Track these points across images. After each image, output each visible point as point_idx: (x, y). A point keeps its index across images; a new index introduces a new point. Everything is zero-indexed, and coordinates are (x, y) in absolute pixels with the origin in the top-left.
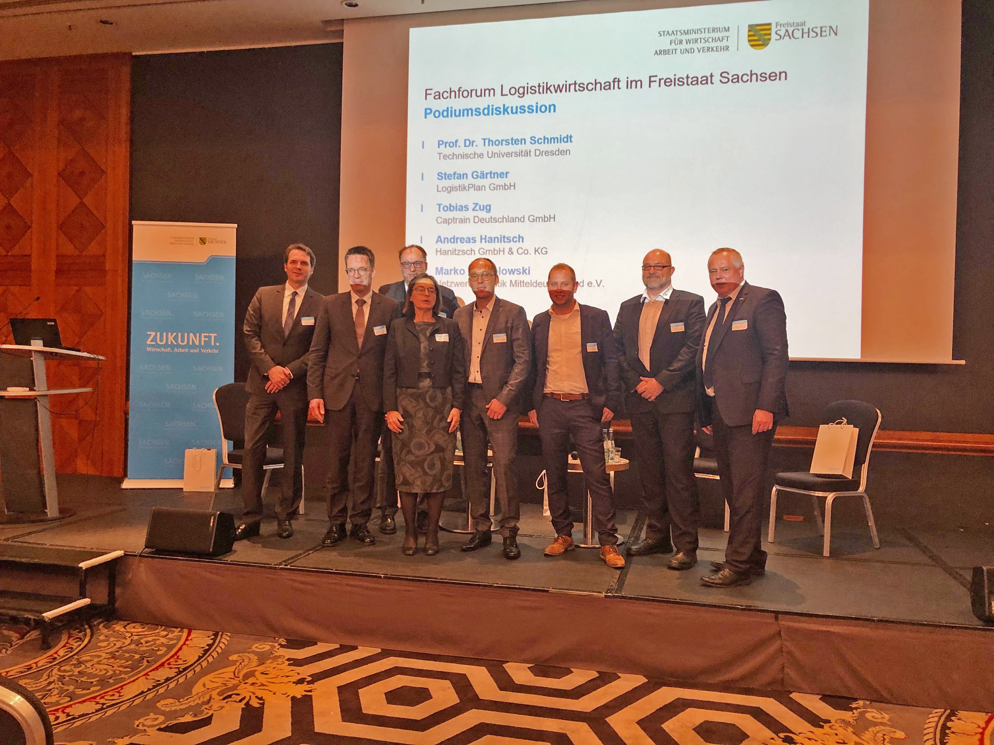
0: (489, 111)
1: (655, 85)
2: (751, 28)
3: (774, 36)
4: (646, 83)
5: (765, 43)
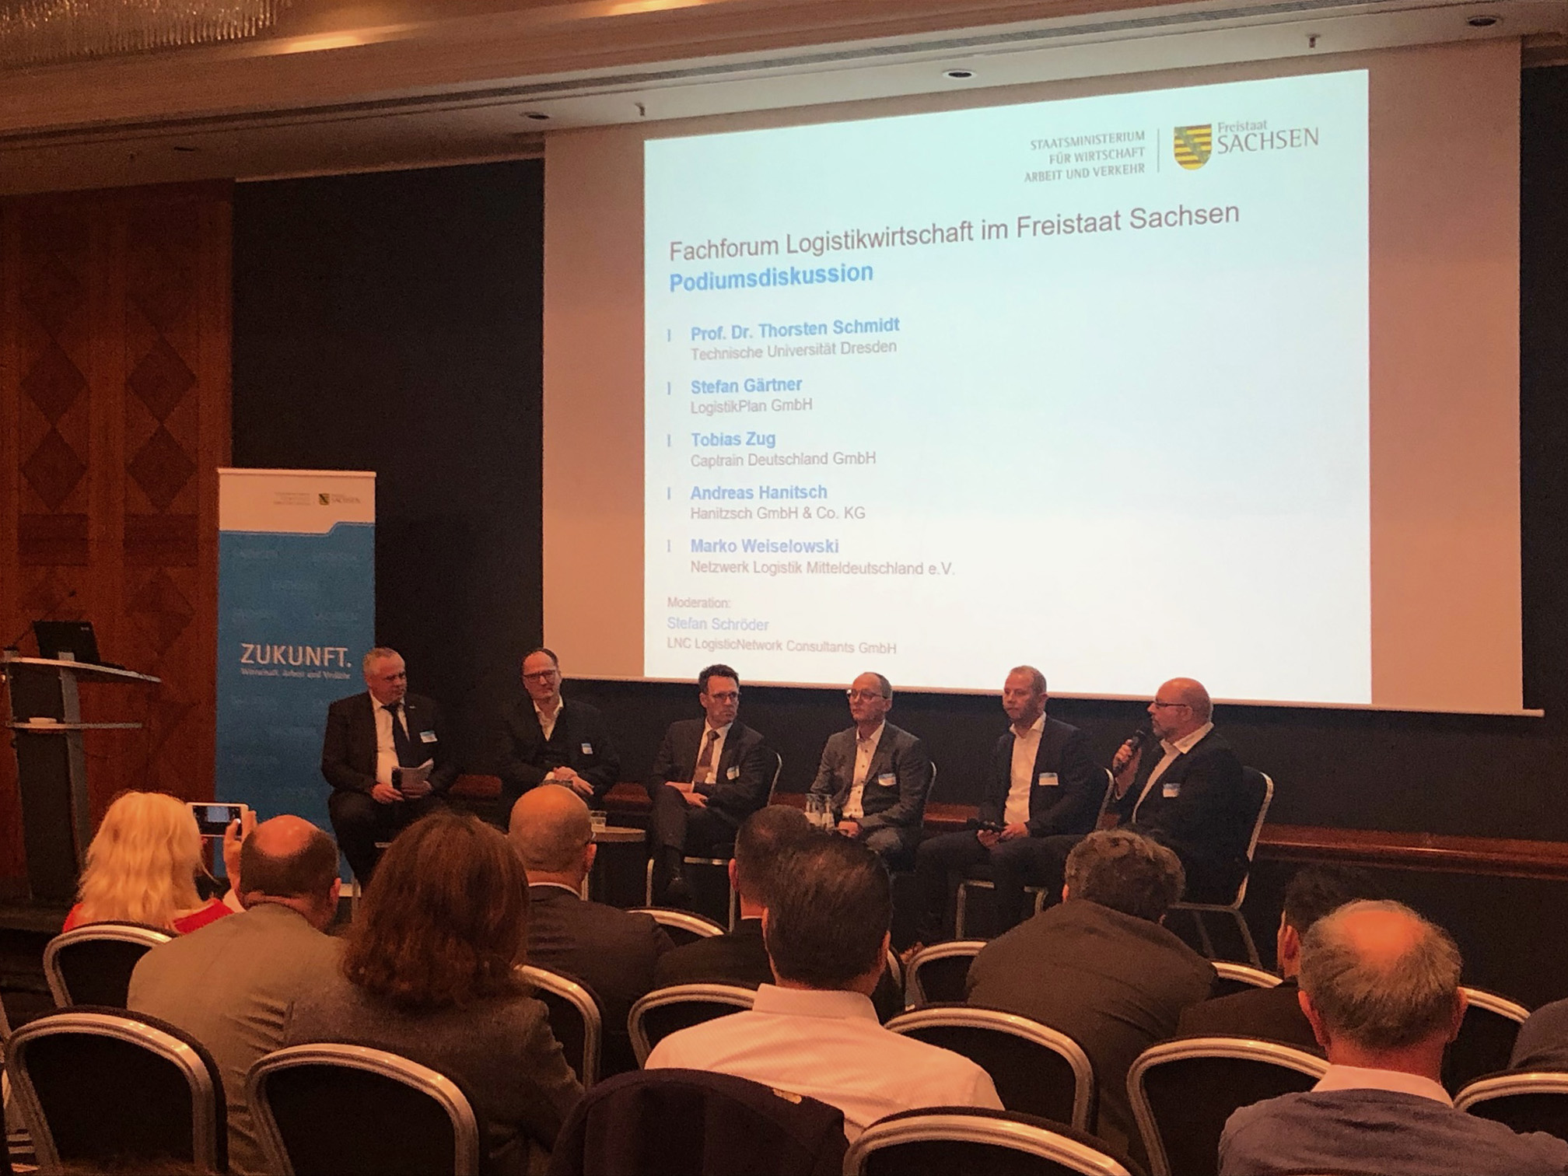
0: (770, 278)
1: (1027, 232)
2: (1180, 132)
3: (1216, 147)
4: (1011, 230)
5: (1202, 158)
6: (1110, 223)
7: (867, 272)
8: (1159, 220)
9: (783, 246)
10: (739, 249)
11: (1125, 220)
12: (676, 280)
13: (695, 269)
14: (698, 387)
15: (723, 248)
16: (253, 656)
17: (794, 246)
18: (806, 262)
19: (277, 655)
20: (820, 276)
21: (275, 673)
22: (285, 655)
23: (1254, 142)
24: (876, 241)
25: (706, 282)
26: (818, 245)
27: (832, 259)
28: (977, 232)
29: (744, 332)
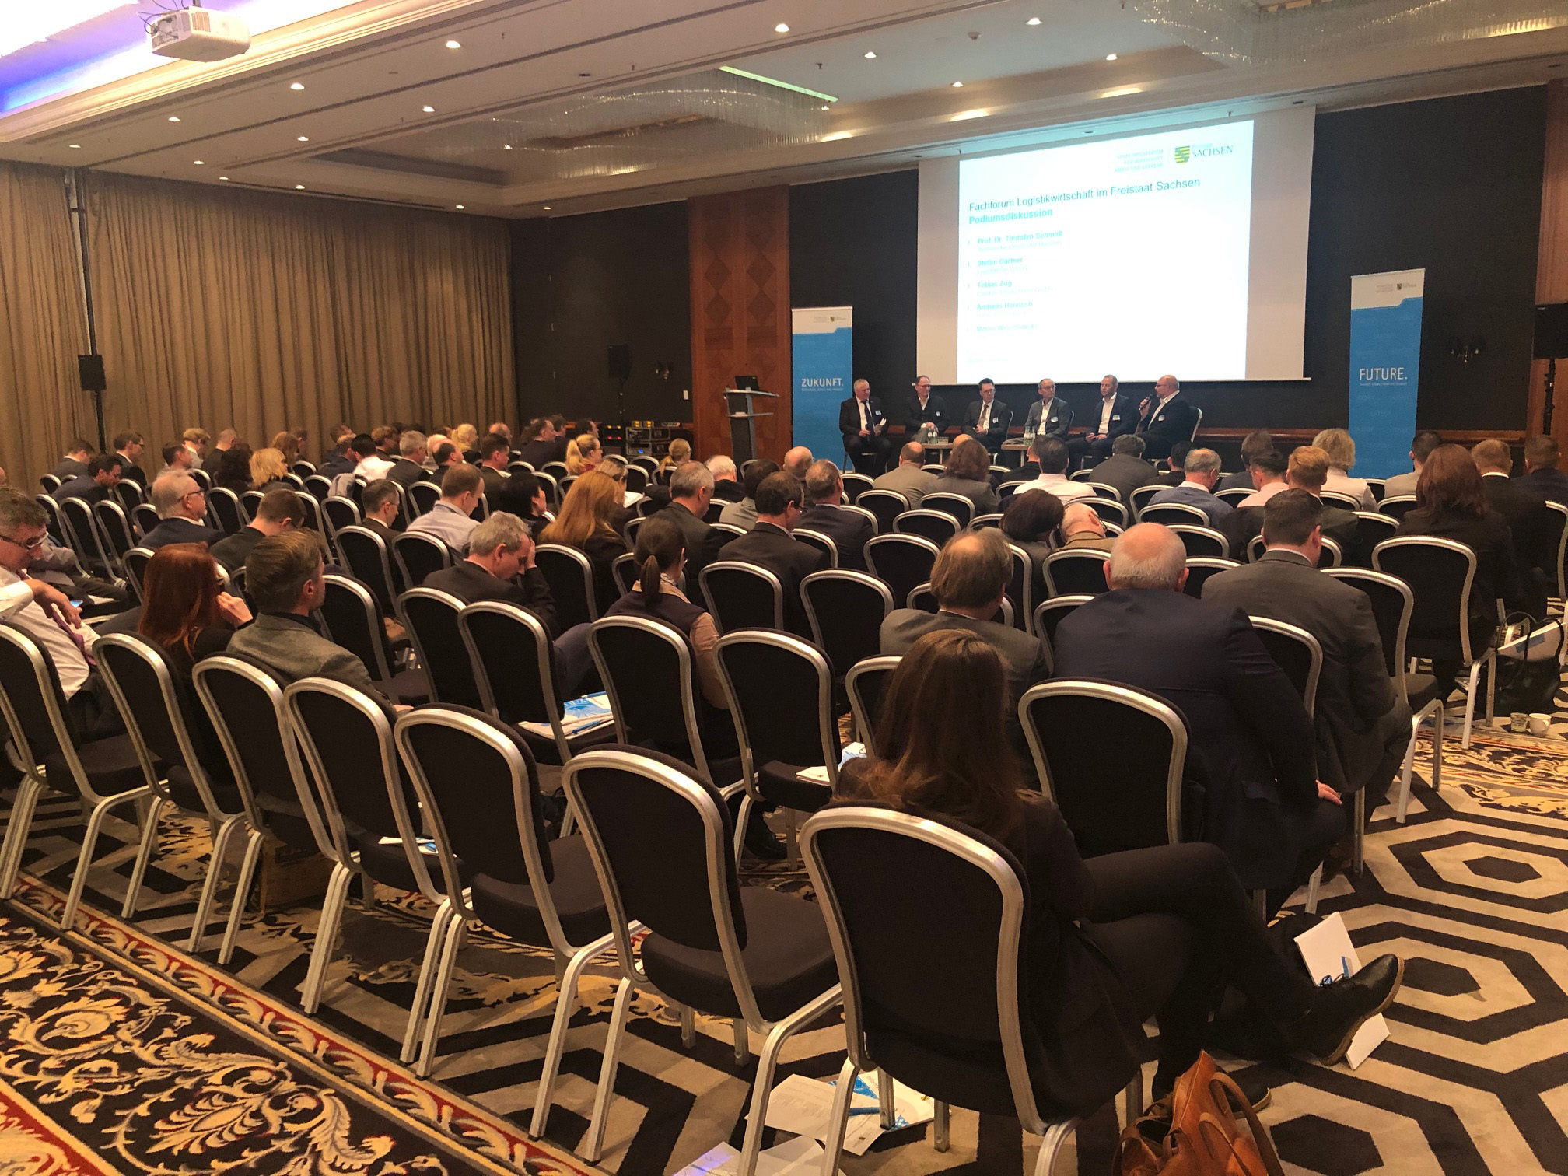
0: (1010, 217)
1: (1115, 193)
2: (1177, 149)
3: (1191, 155)
4: (1109, 192)
5: (1186, 160)
6: (1149, 188)
7: (1049, 213)
8: (1168, 186)
9: (1016, 203)
10: (998, 205)
11: (1155, 186)
12: (971, 219)
13: (979, 214)
14: (981, 263)
15: (991, 205)
16: (806, 383)
17: (1021, 203)
18: (1025, 209)
19: (815, 382)
20: (1031, 215)
21: (814, 390)
22: (818, 383)
23: (1207, 153)
24: (1054, 199)
25: (985, 219)
26: (1030, 202)
27: (1036, 207)
28: (1094, 194)
29: (999, 239)
